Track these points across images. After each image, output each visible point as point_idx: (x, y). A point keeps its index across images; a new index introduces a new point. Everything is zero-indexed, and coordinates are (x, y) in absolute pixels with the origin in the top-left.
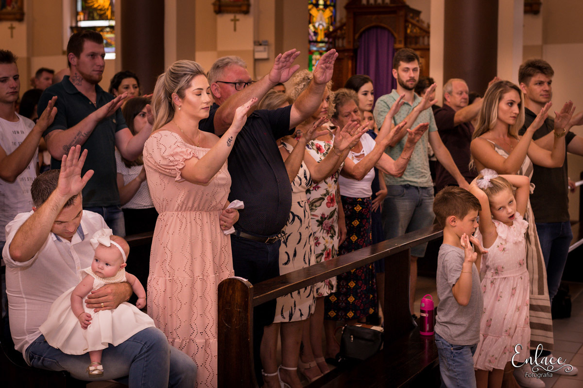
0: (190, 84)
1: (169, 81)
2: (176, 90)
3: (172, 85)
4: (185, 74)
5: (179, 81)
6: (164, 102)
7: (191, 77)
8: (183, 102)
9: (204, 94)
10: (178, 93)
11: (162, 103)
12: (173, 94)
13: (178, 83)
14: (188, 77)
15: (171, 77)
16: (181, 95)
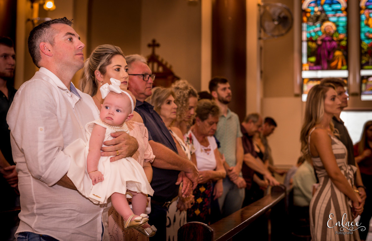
0: (110, 61)
1: (93, 61)
2: (98, 67)
3: (95, 63)
4: (106, 54)
5: (101, 59)
6: (89, 81)
7: (111, 55)
8: (104, 78)
9: (123, 69)
10: (100, 70)
11: (87, 82)
12: (96, 71)
13: (100, 61)
14: (108, 56)
15: (94, 57)
16: (103, 72)
